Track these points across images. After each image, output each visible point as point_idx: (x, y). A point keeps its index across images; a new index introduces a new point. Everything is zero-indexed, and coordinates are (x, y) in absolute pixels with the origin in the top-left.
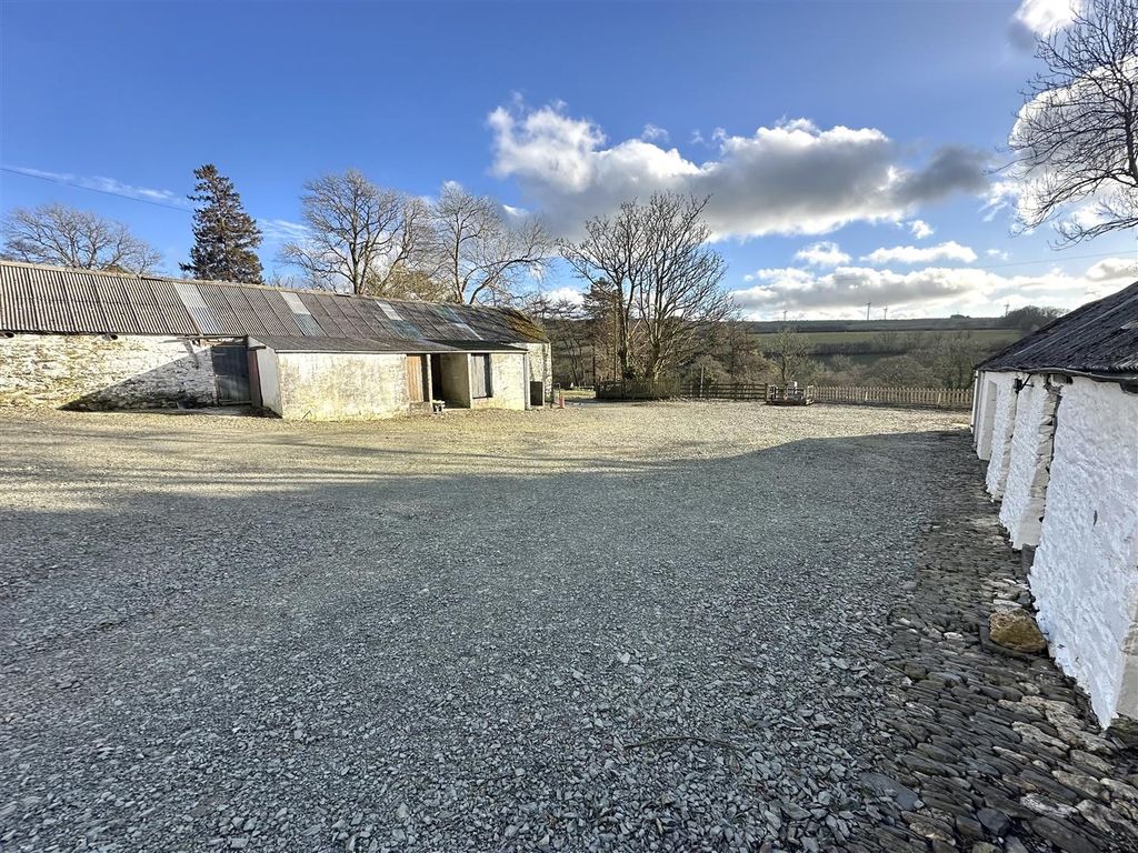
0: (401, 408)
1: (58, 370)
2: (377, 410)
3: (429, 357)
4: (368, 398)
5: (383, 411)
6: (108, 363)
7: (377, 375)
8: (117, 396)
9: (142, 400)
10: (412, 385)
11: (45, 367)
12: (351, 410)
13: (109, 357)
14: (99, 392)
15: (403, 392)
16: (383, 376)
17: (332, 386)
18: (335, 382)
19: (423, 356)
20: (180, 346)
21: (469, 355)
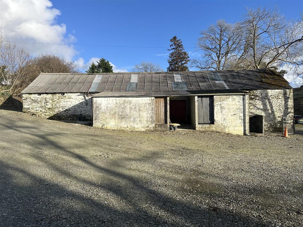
0: (150, 126)
1: (49, 106)
2: (136, 126)
3: (168, 98)
4: (132, 120)
5: (140, 127)
6: (61, 103)
7: (138, 108)
8: (62, 115)
9: (69, 117)
10: (157, 114)
11: (46, 105)
12: (123, 125)
13: (62, 101)
14: (58, 113)
15: (152, 117)
16: (141, 109)
17: (115, 113)
18: (117, 111)
19: (165, 98)
20: (82, 97)
21: (196, 97)
